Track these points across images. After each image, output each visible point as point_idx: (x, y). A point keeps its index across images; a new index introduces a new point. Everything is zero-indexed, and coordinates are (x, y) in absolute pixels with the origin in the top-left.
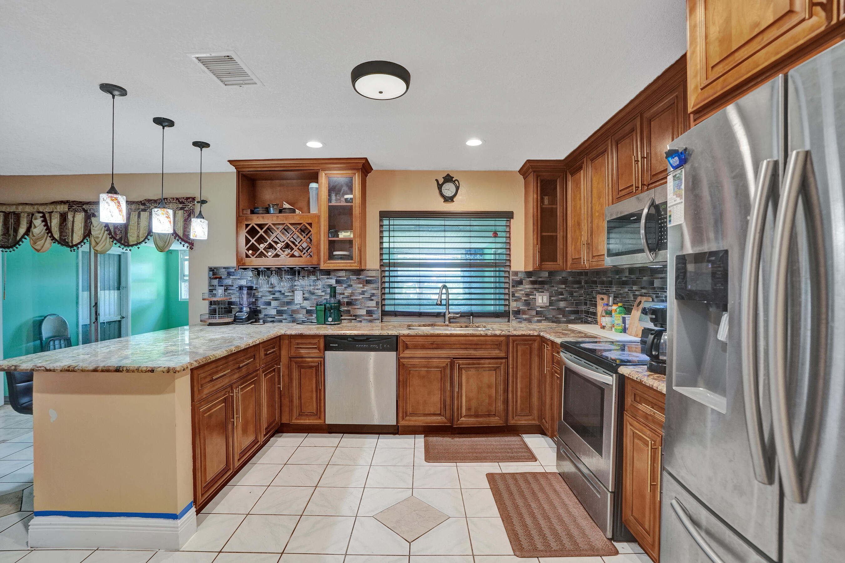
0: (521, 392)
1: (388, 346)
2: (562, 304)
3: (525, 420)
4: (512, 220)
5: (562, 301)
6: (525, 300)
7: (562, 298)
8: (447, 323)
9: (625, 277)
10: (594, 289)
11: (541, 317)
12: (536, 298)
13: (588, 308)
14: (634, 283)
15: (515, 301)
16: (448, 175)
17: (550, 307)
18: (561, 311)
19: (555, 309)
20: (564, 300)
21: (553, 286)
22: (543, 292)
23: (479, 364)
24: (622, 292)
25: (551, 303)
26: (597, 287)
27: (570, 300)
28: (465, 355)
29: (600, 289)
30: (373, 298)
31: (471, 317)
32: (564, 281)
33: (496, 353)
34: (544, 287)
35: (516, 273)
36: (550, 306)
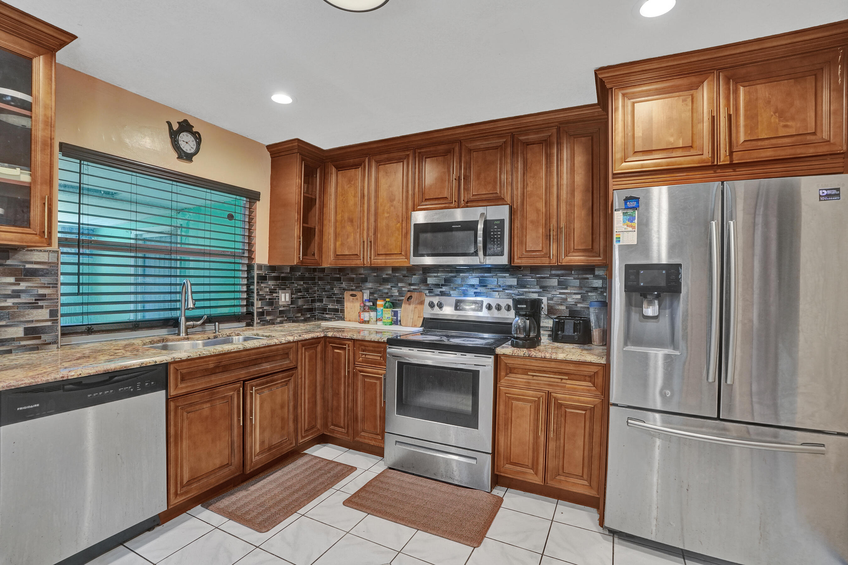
0: (309, 403)
1: (152, 383)
2: (300, 302)
3: (312, 434)
4: (257, 202)
5: (300, 298)
6: (269, 299)
7: (301, 296)
8: (183, 335)
9: (387, 275)
10: (336, 285)
11: (283, 317)
12: (279, 297)
13: (324, 304)
14: (401, 281)
15: (260, 300)
16: (186, 121)
17: (291, 306)
18: (300, 310)
19: (295, 307)
20: (303, 298)
21: (293, 283)
22: (285, 289)
23: (272, 381)
24: (381, 288)
25: (292, 302)
26: (342, 283)
27: (307, 297)
28: (256, 373)
29: (346, 286)
30: (40, 303)
31: (217, 323)
32: (302, 278)
33: (286, 364)
34: (285, 283)
35: (260, 267)
36: (291, 304)
